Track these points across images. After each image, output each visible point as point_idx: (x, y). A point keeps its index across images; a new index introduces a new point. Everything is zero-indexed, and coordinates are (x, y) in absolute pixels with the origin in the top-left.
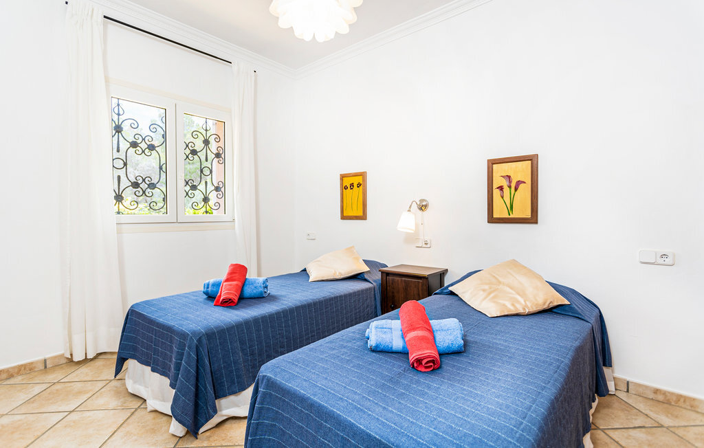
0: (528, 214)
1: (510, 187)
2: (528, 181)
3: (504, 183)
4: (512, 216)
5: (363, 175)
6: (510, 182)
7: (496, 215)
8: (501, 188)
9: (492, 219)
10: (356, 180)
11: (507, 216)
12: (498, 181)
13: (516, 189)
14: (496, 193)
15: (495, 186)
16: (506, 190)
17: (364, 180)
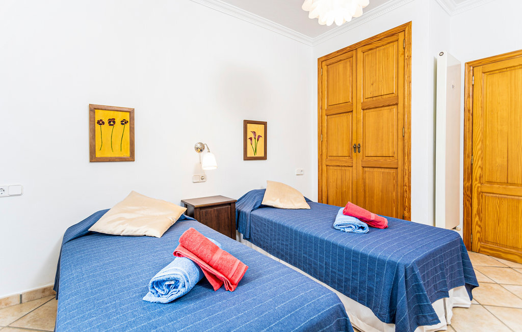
0: (263, 155)
1: (255, 138)
2: (263, 136)
3: (253, 136)
4: (256, 156)
5: (131, 112)
6: (255, 136)
7: (249, 155)
8: (251, 139)
9: (246, 158)
10: (119, 117)
11: (254, 156)
12: (250, 135)
13: (258, 140)
14: (249, 141)
15: (248, 137)
16: (253, 139)
17: (132, 118)
